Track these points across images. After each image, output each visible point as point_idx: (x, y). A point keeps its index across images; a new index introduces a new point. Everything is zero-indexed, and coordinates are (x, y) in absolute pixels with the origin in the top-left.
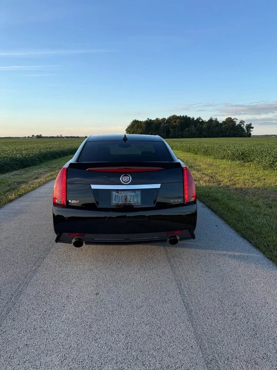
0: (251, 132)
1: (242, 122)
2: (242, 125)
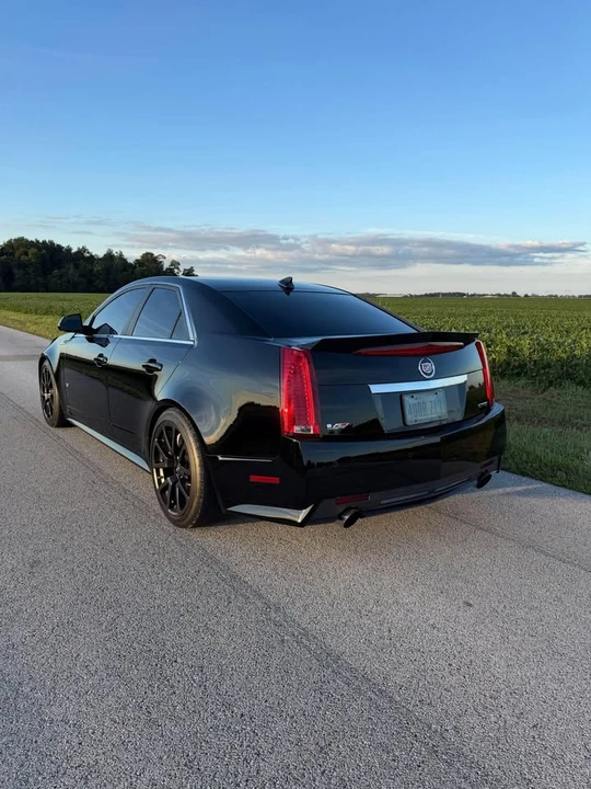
1: (175, 264)
2: (176, 271)
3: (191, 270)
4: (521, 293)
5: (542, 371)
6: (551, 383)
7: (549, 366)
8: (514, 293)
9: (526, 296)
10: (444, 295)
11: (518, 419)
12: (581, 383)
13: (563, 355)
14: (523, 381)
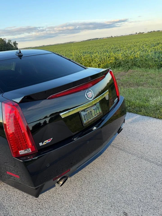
0: (18, 47)
1: (10, 41)
2: (11, 43)
3: (15, 42)
4: (113, 36)
5: (126, 64)
6: (129, 68)
7: (128, 62)
8: (112, 36)
9: (115, 37)
10: (92, 39)
11: (122, 85)
12: (139, 66)
13: (132, 58)
14: (120, 69)
